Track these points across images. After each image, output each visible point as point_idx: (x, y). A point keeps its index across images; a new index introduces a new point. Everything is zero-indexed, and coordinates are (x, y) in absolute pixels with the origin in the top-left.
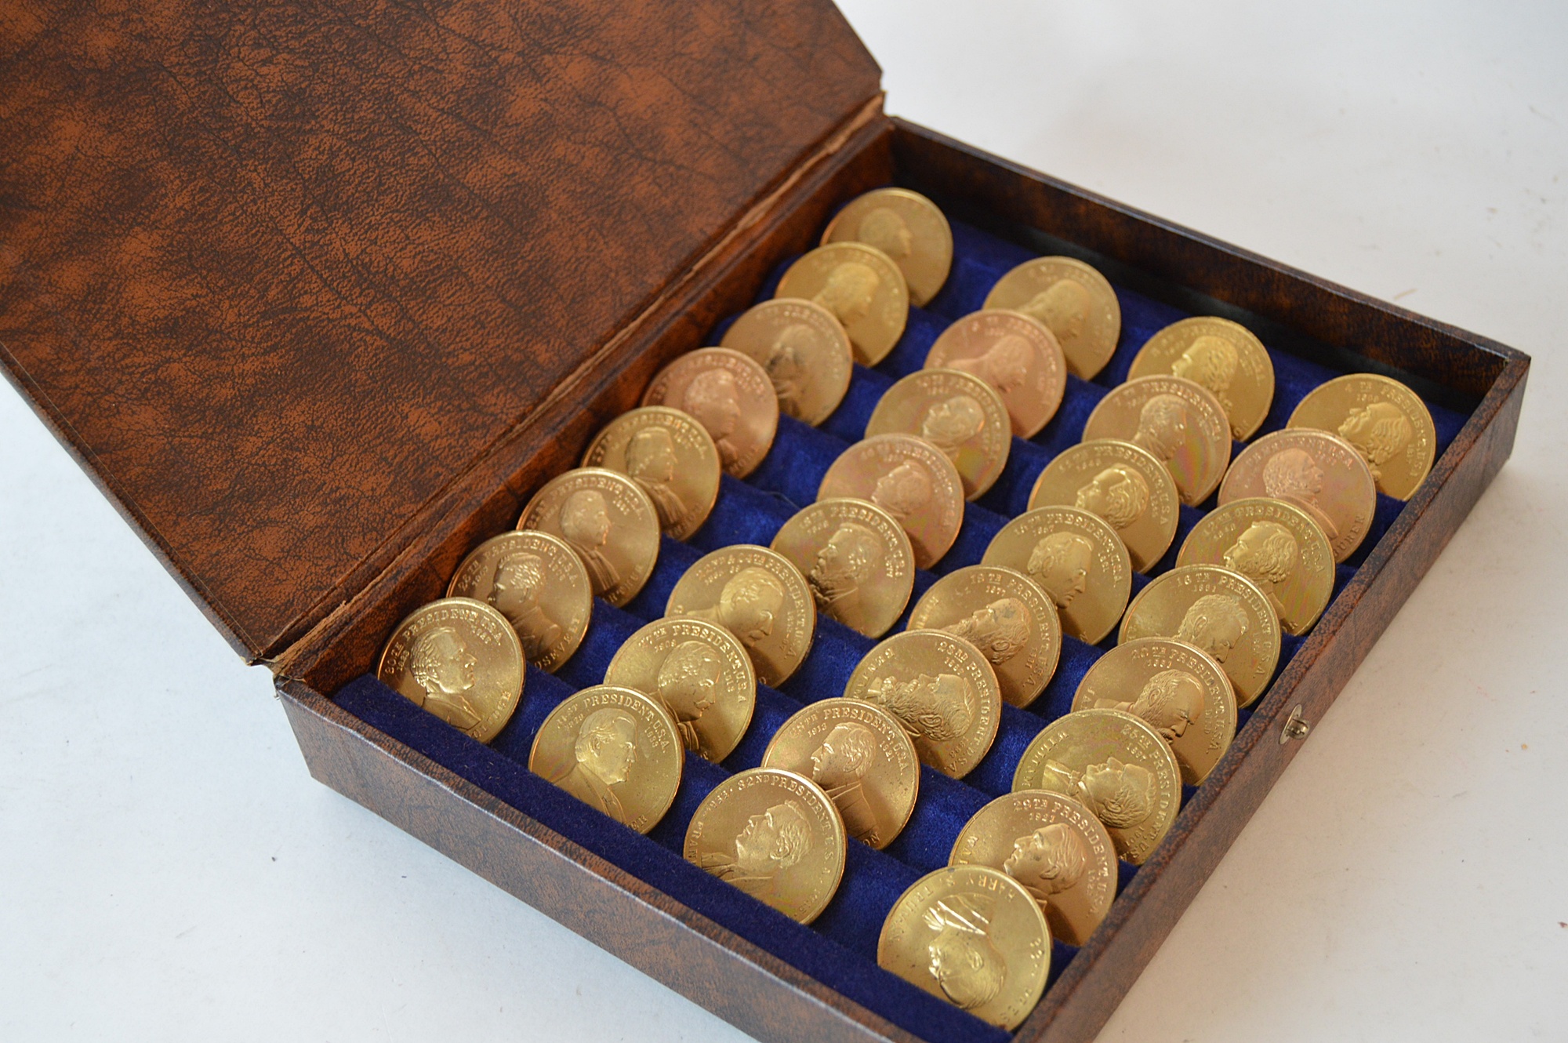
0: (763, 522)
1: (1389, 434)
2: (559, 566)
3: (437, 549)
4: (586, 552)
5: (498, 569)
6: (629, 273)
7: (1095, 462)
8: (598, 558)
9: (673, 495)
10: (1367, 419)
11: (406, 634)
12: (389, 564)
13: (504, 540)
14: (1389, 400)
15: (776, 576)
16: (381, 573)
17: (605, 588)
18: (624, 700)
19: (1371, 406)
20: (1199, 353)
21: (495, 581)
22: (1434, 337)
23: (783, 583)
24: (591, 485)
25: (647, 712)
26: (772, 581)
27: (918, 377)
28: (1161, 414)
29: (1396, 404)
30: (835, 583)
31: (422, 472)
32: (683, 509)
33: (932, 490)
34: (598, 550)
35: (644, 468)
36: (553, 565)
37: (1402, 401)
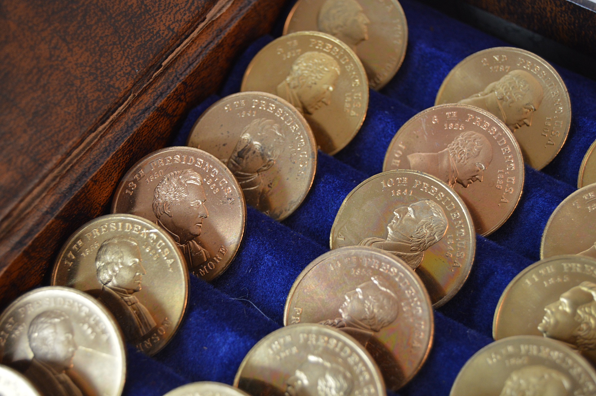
6: (95, 79)
7: (562, 278)
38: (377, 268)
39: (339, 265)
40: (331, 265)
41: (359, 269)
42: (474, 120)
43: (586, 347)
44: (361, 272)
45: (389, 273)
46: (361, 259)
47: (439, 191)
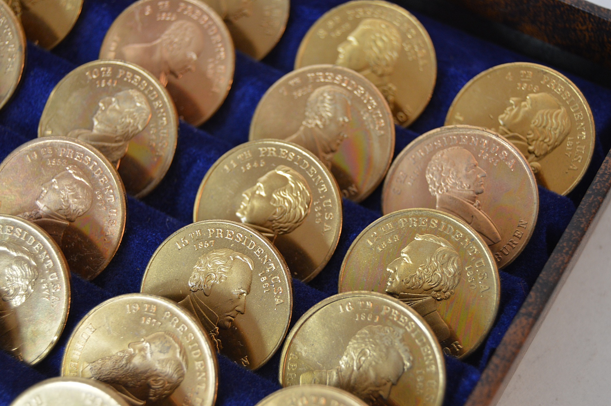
1: (549, 125)
7: (259, 163)
10: (526, 109)
14: (549, 91)
19: (532, 95)
20: (364, 34)
22: (590, 21)
27: (86, 70)
28: (326, 105)
29: (555, 95)
37: (563, 92)
38: (72, 157)
39: (36, 156)
40: (28, 156)
41: (54, 159)
42: (185, 9)
43: (281, 231)
44: (56, 163)
45: (84, 162)
46: (57, 149)
47: (142, 80)
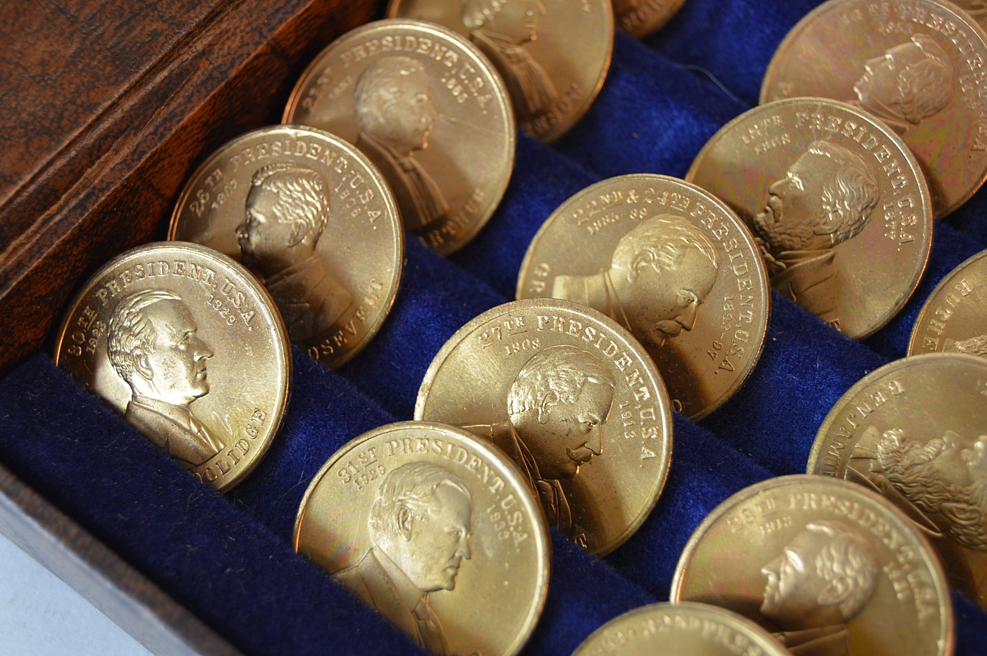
0: (680, 122)
2: (351, 190)
3: (153, 155)
4: (395, 158)
5: (253, 187)
8: (414, 170)
9: (536, 66)
11: (101, 294)
12: (72, 183)
13: (263, 140)
15: (708, 234)
16: (58, 198)
17: (424, 222)
18: (453, 453)
21: (249, 205)
23: (719, 249)
24: (407, 49)
25: (490, 478)
26: (701, 241)
30: (796, 240)
31: (128, 32)
32: (551, 88)
33: (956, 86)
34: (415, 158)
35: (491, 18)
36: (341, 190)
38: (922, 22)
39: (859, 15)
41: (892, 23)
44: (894, 28)
45: (942, 30)
46: (897, 7)
